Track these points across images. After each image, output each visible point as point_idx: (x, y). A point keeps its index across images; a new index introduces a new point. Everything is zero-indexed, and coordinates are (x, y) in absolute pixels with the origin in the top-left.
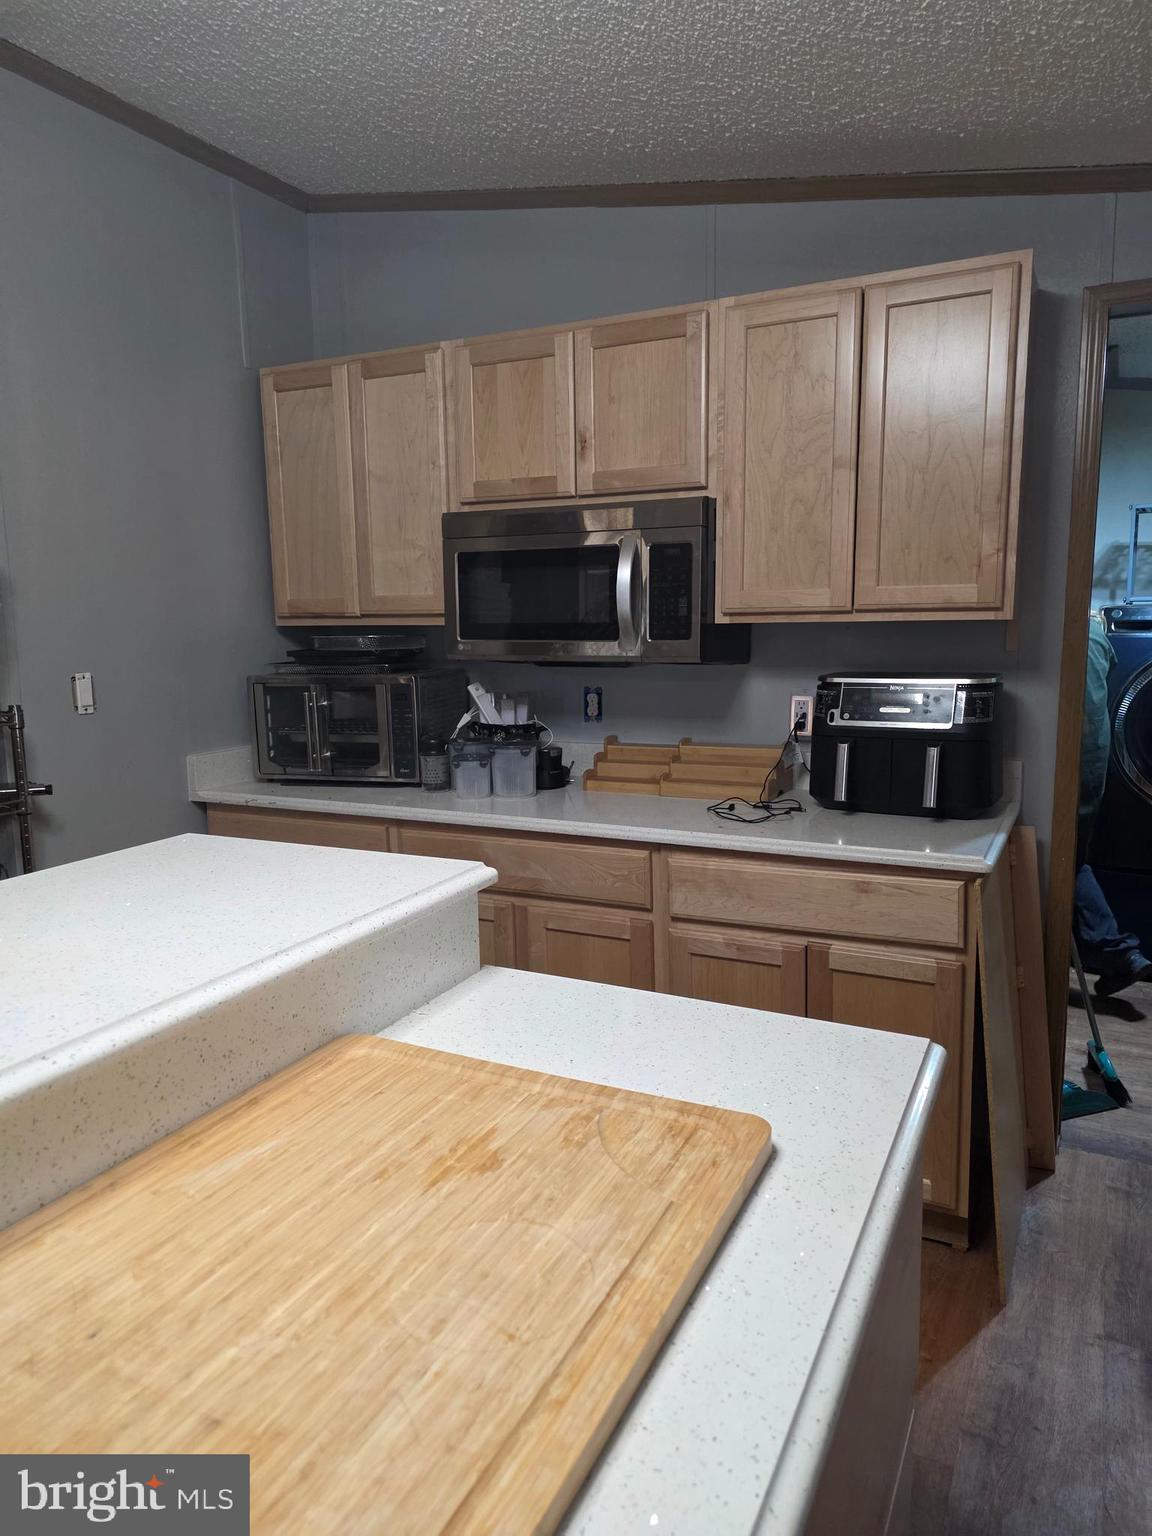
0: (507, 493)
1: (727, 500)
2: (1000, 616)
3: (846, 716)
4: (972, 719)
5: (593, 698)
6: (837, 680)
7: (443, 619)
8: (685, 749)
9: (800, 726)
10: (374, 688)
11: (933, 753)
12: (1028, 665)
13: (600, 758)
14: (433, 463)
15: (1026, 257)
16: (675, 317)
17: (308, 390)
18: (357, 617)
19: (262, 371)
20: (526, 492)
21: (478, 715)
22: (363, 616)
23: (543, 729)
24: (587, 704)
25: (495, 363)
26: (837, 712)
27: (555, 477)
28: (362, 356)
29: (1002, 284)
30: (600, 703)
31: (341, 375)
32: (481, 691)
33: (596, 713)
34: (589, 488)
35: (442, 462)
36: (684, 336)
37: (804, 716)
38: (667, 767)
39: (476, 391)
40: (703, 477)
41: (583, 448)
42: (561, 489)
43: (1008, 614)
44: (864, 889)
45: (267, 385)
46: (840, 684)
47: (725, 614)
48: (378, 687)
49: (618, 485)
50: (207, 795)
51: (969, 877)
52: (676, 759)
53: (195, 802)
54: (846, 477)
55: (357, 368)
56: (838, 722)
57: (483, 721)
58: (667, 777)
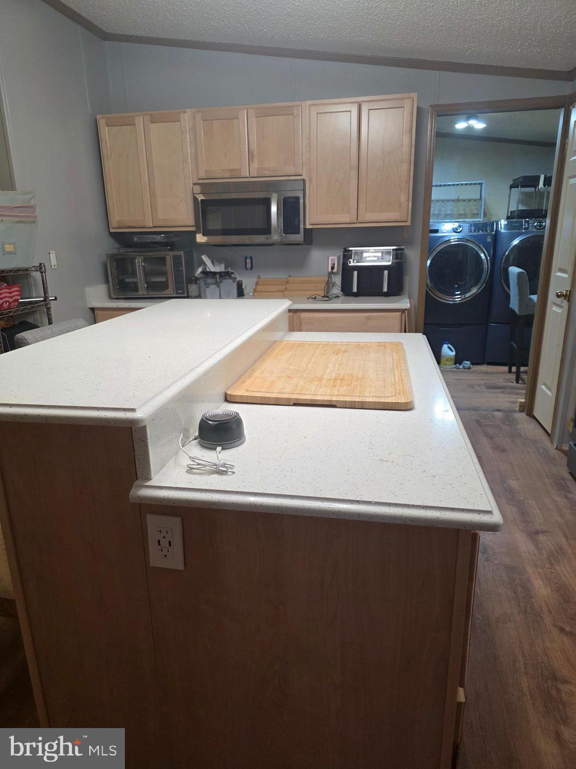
0: (220, 176)
1: (310, 180)
2: (407, 224)
3: (355, 261)
4: (397, 261)
5: (249, 261)
6: (351, 249)
7: (195, 228)
8: (290, 279)
9: (333, 268)
10: (165, 258)
11: (386, 272)
12: (410, 243)
13: (257, 284)
14: (186, 161)
15: (415, 95)
16: (289, 107)
17: (123, 127)
18: (151, 228)
19: (98, 117)
20: (228, 175)
21: (206, 268)
22: (154, 227)
23: (233, 273)
24: (246, 263)
25: (213, 120)
26: (351, 260)
27: (240, 169)
28: (150, 112)
29: (407, 104)
30: (252, 263)
31: (139, 121)
32: (207, 258)
33: (250, 267)
34: (254, 174)
35: (190, 161)
36: (293, 114)
37: (334, 264)
38: (285, 286)
39: (204, 132)
40: (301, 171)
41: (252, 157)
42: (243, 174)
43: (409, 223)
44: (369, 318)
45: (102, 123)
46: (352, 250)
47: (310, 224)
48: (167, 256)
49: (267, 173)
50: (95, 304)
51: (403, 311)
52: (288, 282)
53: (89, 308)
54: (354, 173)
55: (147, 118)
56: (352, 264)
57: (208, 270)
58: (286, 289)
